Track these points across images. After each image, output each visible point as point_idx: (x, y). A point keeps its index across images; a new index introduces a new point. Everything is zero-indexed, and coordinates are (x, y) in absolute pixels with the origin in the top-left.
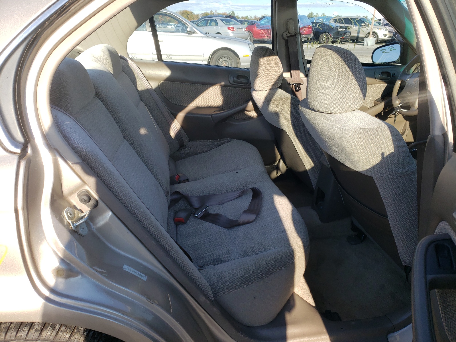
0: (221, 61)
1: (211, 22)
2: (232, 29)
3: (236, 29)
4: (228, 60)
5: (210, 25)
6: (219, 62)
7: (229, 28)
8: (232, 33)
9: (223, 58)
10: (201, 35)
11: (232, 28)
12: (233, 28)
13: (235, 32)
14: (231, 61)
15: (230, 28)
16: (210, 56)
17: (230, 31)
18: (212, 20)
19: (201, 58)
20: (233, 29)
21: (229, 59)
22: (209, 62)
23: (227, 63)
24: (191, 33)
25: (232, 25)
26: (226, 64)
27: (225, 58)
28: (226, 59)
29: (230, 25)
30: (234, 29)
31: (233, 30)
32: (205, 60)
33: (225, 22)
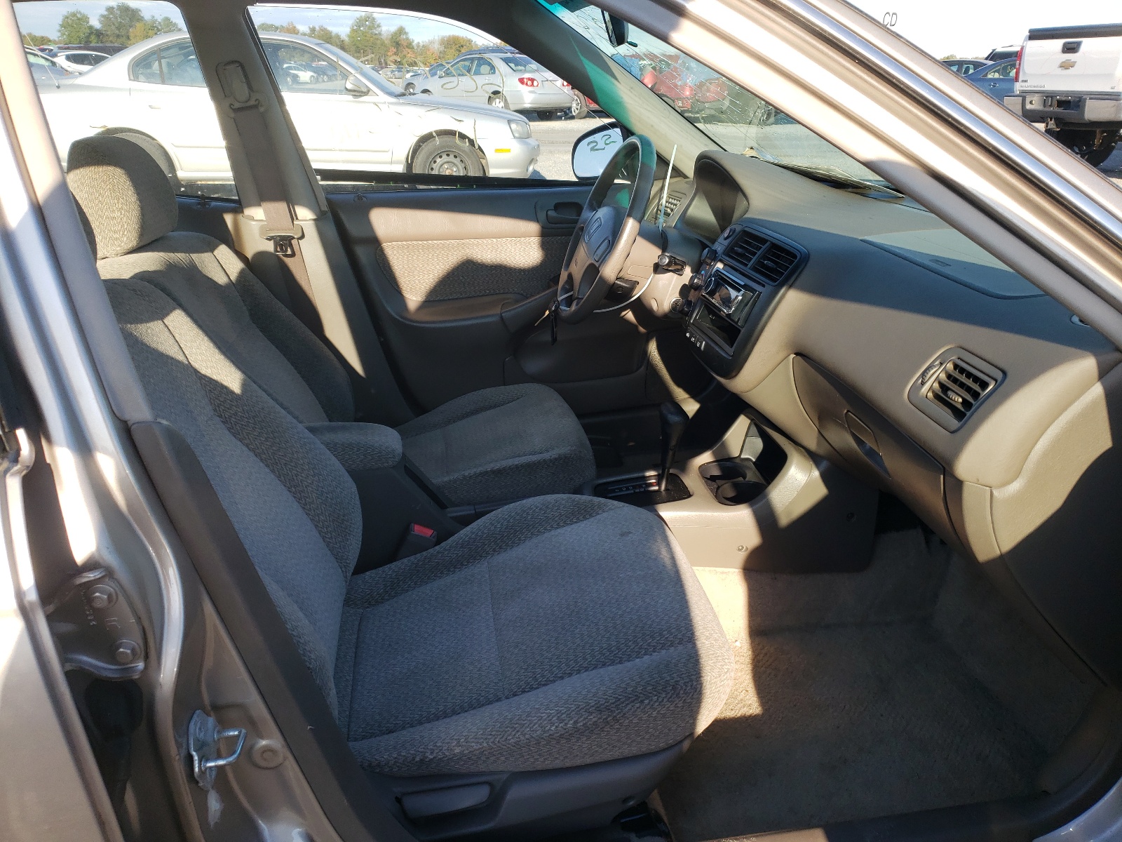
0: (439, 165)
1: (479, 65)
2: (529, 83)
3: (540, 83)
4: (457, 161)
5: (477, 73)
6: (434, 166)
7: (521, 81)
8: (531, 92)
9: (444, 156)
10: (383, 97)
11: (529, 79)
12: (532, 80)
13: (539, 90)
14: (465, 164)
15: (525, 80)
16: (409, 152)
17: (524, 89)
18: (482, 61)
19: (387, 157)
20: (533, 83)
21: (458, 159)
22: (409, 166)
23: (455, 170)
24: (358, 93)
25: (530, 72)
26: (452, 170)
27: (448, 155)
28: (451, 158)
29: (525, 71)
30: (535, 83)
31: (533, 85)
32: (398, 162)
33: (512, 65)
